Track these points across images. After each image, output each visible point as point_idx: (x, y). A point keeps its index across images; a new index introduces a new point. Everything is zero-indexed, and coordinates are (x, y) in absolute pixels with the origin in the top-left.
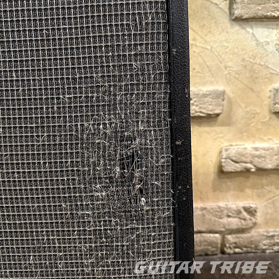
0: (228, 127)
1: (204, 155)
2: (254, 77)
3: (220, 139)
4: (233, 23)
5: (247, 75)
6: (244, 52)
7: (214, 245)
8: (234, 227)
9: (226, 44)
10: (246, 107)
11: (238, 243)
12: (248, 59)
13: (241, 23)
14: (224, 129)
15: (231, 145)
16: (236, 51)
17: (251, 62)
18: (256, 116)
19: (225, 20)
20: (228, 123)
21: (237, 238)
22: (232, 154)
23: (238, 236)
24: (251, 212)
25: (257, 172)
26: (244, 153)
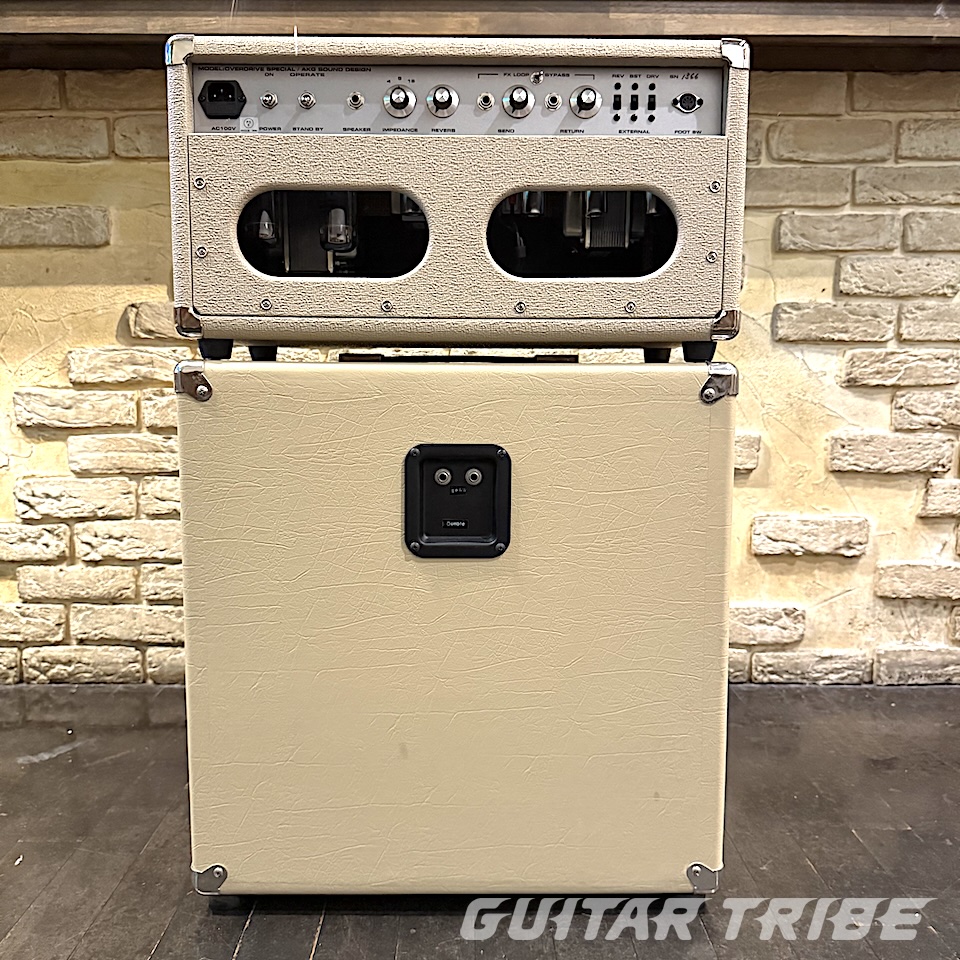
0: (764, 489)
2: (803, 420)
3: (751, 506)
4: (776, 344)
5: (794, 416)
6: (790, 385)
8: (769, 639)
9: (765, 373)
10: (790, 462)
11: (776, 666)
12: (796, 394)
13: (787, 345)
14: (758, 491)
15: (768, 516)
16: (779, 383)
17: (799, 399)
18: (806, 474)
19: (766, 338)
20: (764, 484)
21: (775, 657)
22: (769, 527)
23: (776, 654)
24: (796, 618)
25: (805, 557)
26: (787, 528)
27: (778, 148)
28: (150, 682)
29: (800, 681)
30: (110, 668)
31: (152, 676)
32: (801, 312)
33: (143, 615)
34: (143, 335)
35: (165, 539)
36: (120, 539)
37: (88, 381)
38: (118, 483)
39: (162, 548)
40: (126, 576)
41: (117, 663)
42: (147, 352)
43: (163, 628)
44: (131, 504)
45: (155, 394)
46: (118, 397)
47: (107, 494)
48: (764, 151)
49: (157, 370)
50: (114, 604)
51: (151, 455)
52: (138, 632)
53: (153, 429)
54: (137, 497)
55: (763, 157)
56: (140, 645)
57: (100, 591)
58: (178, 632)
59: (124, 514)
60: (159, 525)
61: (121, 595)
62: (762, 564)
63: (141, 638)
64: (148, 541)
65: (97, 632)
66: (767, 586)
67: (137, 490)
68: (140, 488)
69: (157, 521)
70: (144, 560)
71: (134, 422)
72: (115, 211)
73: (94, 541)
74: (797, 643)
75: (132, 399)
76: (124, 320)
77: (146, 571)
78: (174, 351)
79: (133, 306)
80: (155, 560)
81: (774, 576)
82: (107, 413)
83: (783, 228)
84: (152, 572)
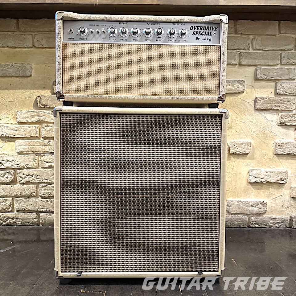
1: (240, 173)
2: (265, 137)
3: (248, 166)
4: (256, 111)
5: (262, 135)
6: (261, 125)
7: (245, 222)
8: (255, 212)
9: (252, 120)
10: (261, 151)
11: (257, 221)
12: (263, 128)
13: (259, 111)
14: (251, 161)
15: (254, 169)
16: (257, 124)
18: (266, 155)
19: (252, 109)
20: (252, 158)
22: (254, 173)
23: (257, 217)
24: (264, 205)
25: (266, 184)
26: (260, 173)
27: (255, 46)
28: (41, 225)
29: (265, 227)
30: (27, 220)
31: (42, 224)
32: (264, 100)
33: (39, 202)
34: (42, 106)
35: (48, 175)
36: (32, 176)
37: (23, 121)
38: (32, 157)
39: (46, 179)
40: (34, 188)
41: (30, 219)
42: (43, 112)
43: (46, 207)
44: (36, 163)
45: (45, 126)
46: (33, 127)
47: (28, 160)
48: (251, 47)
49: (46, 118)
50: (29, 198)
51: (43, 147)
52: (37, 208)
53: (45, 138)
54: (38, 161)
55: (251, 49)
56: (37, 212)
57: (25, 193)
58: (51, 208)
59: (34, 167)
60: (46, 171)
61: (32, 195)
62: (252, 186)
63: (38, 210)
64: (42, 176)
65: (23, 208)
66: (254, 194)
67: (38, 159)
68: (40, 158)
70: (40, 183)
71: (38, 136)
72: (34, 65)
73: (23, 176)
74: (264, 213)
75: (38, 128)
76: (36, 101)
77: (40, 187)
78: (52, 112)
79: (39, 96)
80: (44, 183)
81: (256, 190)
82: (29, 133)
83: (258, 72)
84: (43, 187)
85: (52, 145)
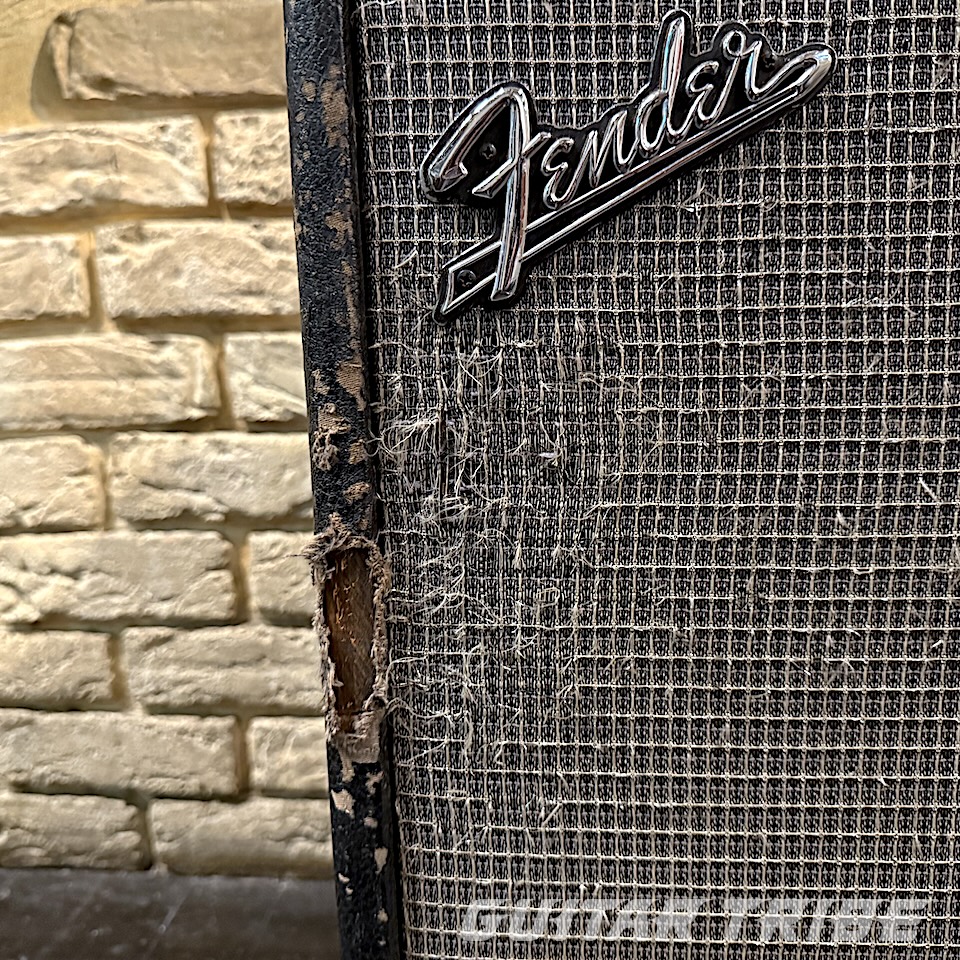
28: (161, 869)
30: (79, 839)
31: (166, 858)
33: (137, 737)
34: (91, 94)
35: (171, 573)
36: (74, 575)
38: (59, 452)
39: (165, 594)
41: (92, 832)
42: (99, 134)
43: (180, 765)
44: (90, 497)
45: (124, 238)
46: (42, 250)
49: (125, 178)
50: (76, 710)
51: (125, 386)
52: (128, 771)
53: (130, 323)
54: (105, 480)
56: (134, 796)
57: (43, 684)
58: (211, 774)
59: (80, 520)
60: (154, 543)
63: (136, 783)
64: (135, 578)
65: (46, 769)
67: (102, 466)
68: (110, 460)
69: (151, 536)
70: (128, 620)
71: (83, 307)
73: (22, 580)
75: (74, 254)
76: (44, 59)
77: (135, 644)
78: (163, 129)
79: (62, 20)
80: (153, 621)
82: (25, 288)
84: (149, 645)
85: (183, 368)
